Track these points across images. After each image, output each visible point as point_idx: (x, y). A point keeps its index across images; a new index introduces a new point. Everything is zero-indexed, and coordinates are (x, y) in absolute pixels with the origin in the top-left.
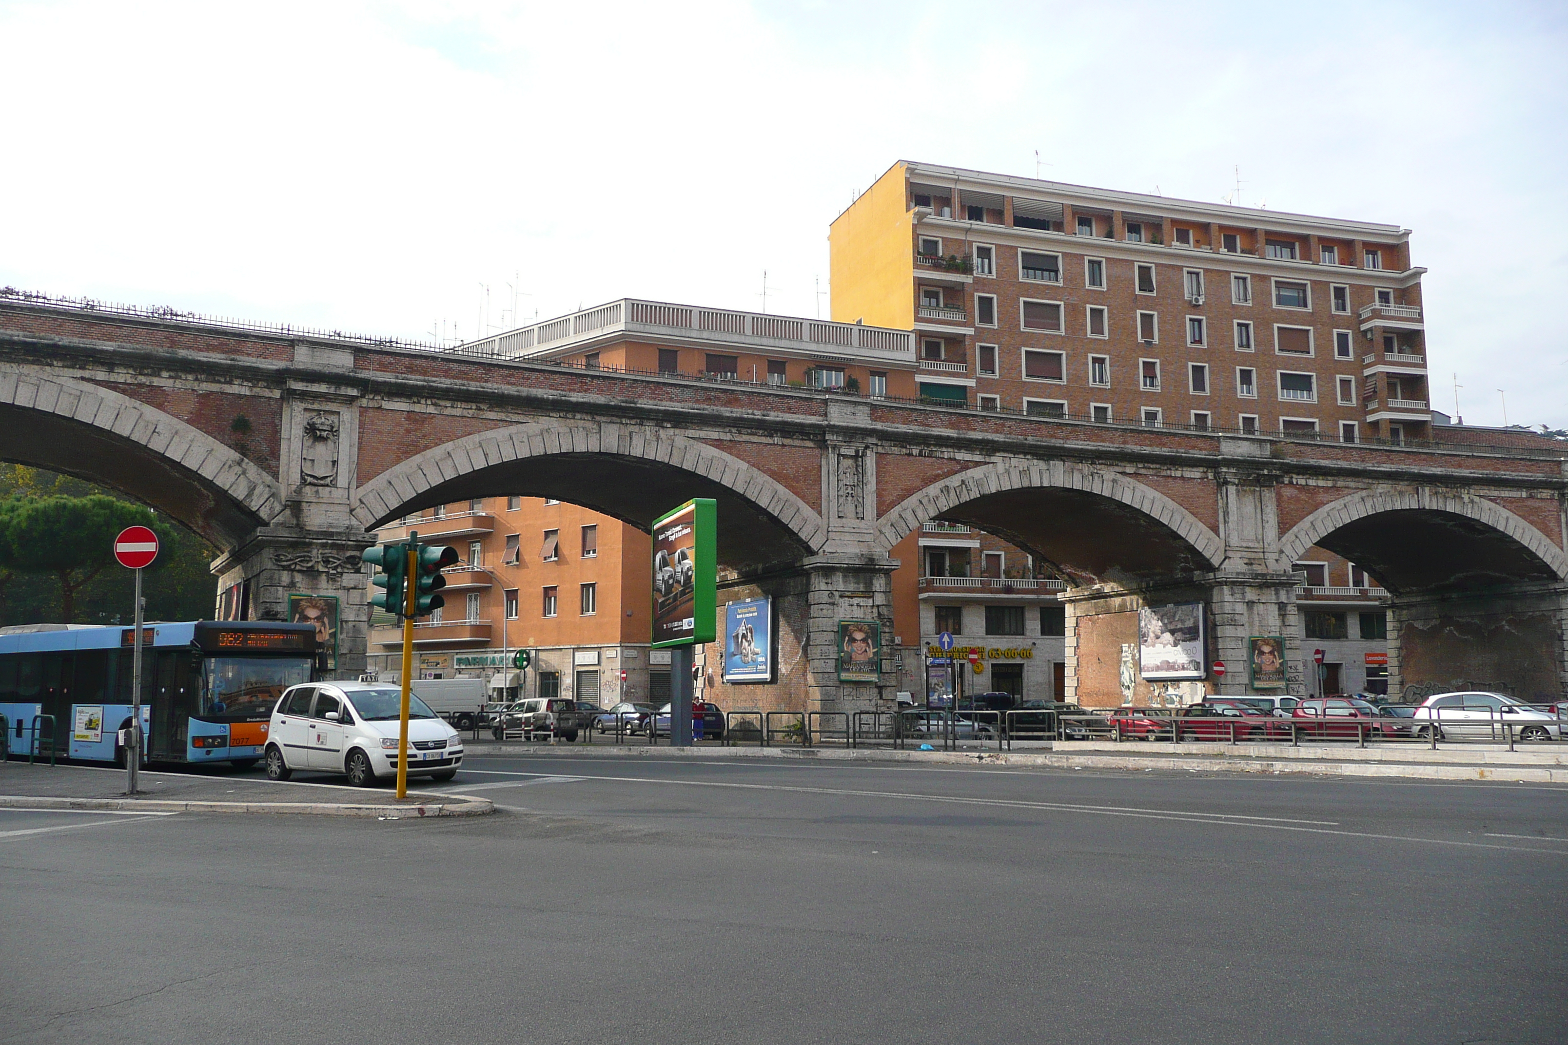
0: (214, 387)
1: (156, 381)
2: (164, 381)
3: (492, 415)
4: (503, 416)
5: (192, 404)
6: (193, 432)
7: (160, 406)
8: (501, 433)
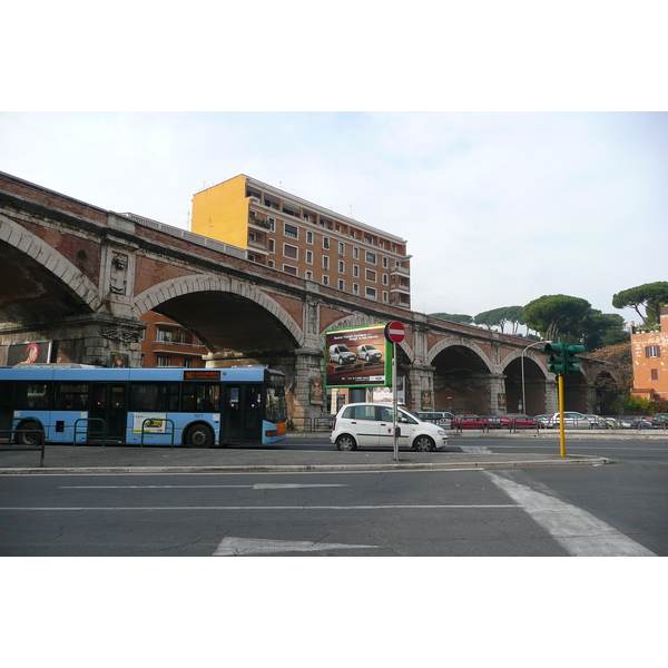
0: (70, 232)
1: (41, 223)
2: (45, 223)
3: (190, 268)
4: (194, 269)
5: (58, 239)
6: (59, 255)
7: (42, 238)
8: (193, 277)
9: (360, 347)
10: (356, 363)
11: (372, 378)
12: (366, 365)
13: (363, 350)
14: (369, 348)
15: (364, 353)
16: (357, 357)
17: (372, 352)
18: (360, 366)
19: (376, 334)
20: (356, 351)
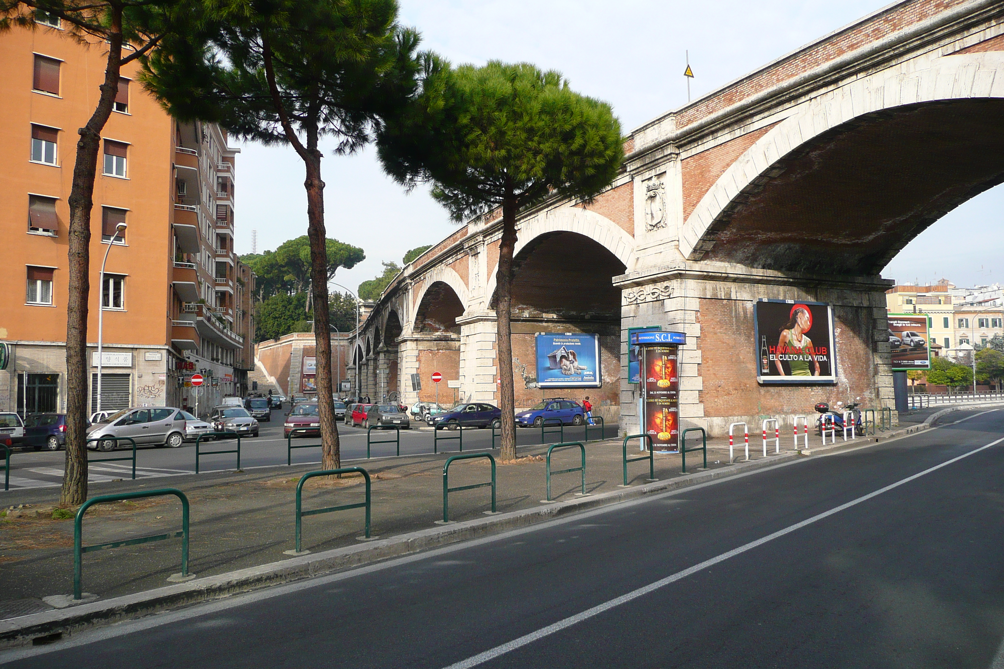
9: (905, 333)
10: (902, 348)
11: (917, 362)
12: (911, 350)
13: (908, 336)
14: (913, 335)
15: (908, 339)
16: (902, 342)
17: (916, 339)
18: (905, 350)
19: (918, 323)
20: (901, 337)
